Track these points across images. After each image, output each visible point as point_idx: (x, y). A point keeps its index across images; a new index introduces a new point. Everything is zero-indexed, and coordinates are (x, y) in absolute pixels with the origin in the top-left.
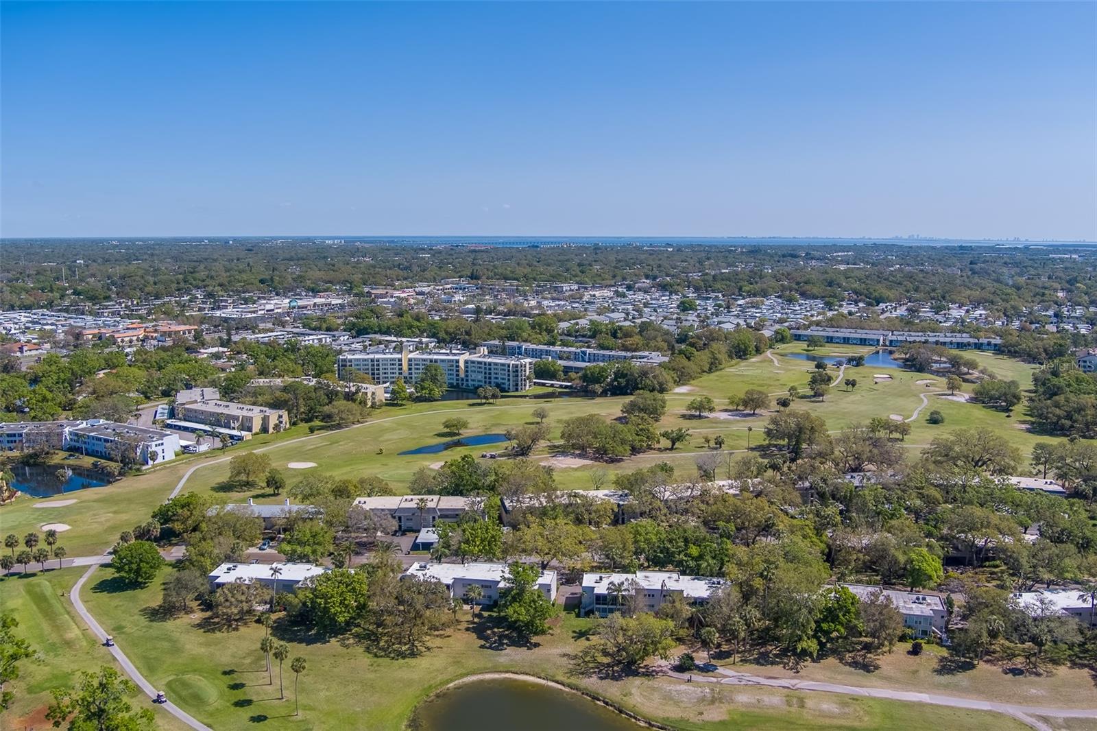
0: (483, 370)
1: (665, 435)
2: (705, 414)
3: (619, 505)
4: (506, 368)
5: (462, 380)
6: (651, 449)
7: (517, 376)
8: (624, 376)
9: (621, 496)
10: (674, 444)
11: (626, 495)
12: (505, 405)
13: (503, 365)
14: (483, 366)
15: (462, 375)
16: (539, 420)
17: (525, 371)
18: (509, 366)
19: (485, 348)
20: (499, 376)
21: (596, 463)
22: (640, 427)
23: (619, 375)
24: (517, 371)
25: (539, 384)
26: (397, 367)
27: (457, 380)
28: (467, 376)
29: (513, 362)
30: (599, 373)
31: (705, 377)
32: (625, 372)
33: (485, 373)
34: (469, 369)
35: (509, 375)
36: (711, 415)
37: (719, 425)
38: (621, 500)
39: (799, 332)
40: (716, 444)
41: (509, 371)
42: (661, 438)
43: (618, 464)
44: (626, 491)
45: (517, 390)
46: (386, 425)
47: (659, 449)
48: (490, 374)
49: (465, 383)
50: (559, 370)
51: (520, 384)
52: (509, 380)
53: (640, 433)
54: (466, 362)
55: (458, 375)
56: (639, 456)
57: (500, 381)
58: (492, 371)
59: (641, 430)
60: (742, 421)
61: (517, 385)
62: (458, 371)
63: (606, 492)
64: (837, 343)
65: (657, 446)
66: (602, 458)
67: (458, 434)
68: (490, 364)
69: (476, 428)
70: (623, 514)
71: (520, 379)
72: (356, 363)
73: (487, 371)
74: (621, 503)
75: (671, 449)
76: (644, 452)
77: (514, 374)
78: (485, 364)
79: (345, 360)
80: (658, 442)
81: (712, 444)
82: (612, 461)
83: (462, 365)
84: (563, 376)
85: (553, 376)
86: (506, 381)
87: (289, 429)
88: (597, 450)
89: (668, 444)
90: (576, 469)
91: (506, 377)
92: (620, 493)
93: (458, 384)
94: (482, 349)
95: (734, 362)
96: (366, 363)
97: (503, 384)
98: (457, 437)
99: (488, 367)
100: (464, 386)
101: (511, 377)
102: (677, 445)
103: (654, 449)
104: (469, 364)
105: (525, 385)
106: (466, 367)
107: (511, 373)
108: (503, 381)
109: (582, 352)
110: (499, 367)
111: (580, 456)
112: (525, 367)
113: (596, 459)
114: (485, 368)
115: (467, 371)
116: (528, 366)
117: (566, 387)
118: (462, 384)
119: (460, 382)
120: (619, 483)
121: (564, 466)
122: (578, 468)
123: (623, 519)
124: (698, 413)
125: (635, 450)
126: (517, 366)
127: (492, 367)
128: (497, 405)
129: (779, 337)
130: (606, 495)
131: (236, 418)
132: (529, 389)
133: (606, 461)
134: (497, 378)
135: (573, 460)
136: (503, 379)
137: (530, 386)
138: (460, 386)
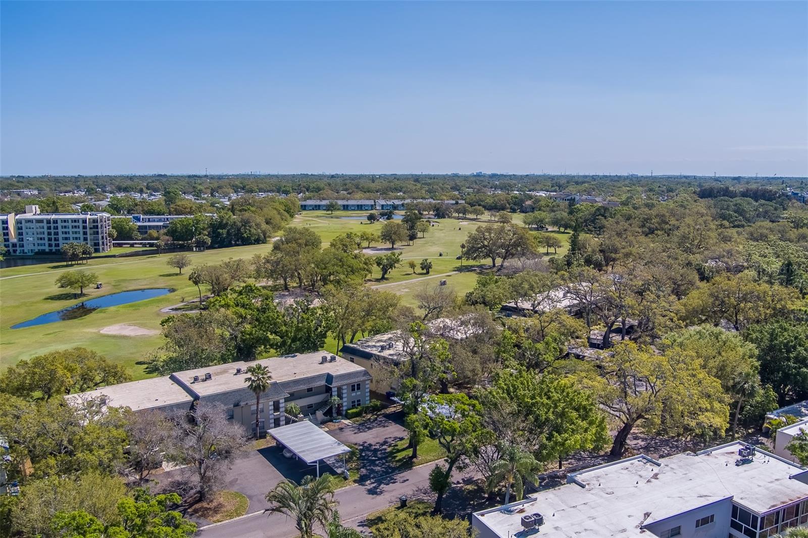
0: (45, 230)
1: (379, 261)
4: (80, 224)
5: (14, 245)
7: (96, 233)
10: (385, 271)
14: (45, 225)
15: (13, 238)
16: (177, 270)
17: (106, 227)
18: (84, 222)
19: (37, 206)
27: (7, 246)
28: (21, 240)
29: (90, 216)
33: (49, 233)
34: (24, 231)
35: (85, 233)
40: (423, 269)
41: (85, 227)
45: (97, 251)
48: (56, 234)
49: (19, 249)
51: (100, 242)
52: (85, 239)
54: (19, 222)
55: (7, 240)
57: (71, 242)
58: (60, 230)
61: (97, 244)
62: (6, 234)
67: (82, 294)
68: (55, 221)
71: (100, 236)
73: (52, 231)
75: (383, 278)
77: (93, 231)
81: (418, 270)
83: (12, 226)
84: (141, 235)
85: (127, 236)
89: (380, 273)
91: (80, 235)
93: (7, 251)
94: (34, 207)
99: (52, 225)
100: (18, 253)
101: (88, 236)
104: (23, 225)
105: (108, 244)
106: (19, 228)
107: (88, 230)
108: (77, 241)
112: (105, 221)
115: (20, 234)
118: (15, 250)
119: (11, 249)
126: (96, 221)
127: (60, 224)
128: (91, 265)
132: (109, 249)
136: (76, 238)
137: (110, 246)
138: (12, 253)
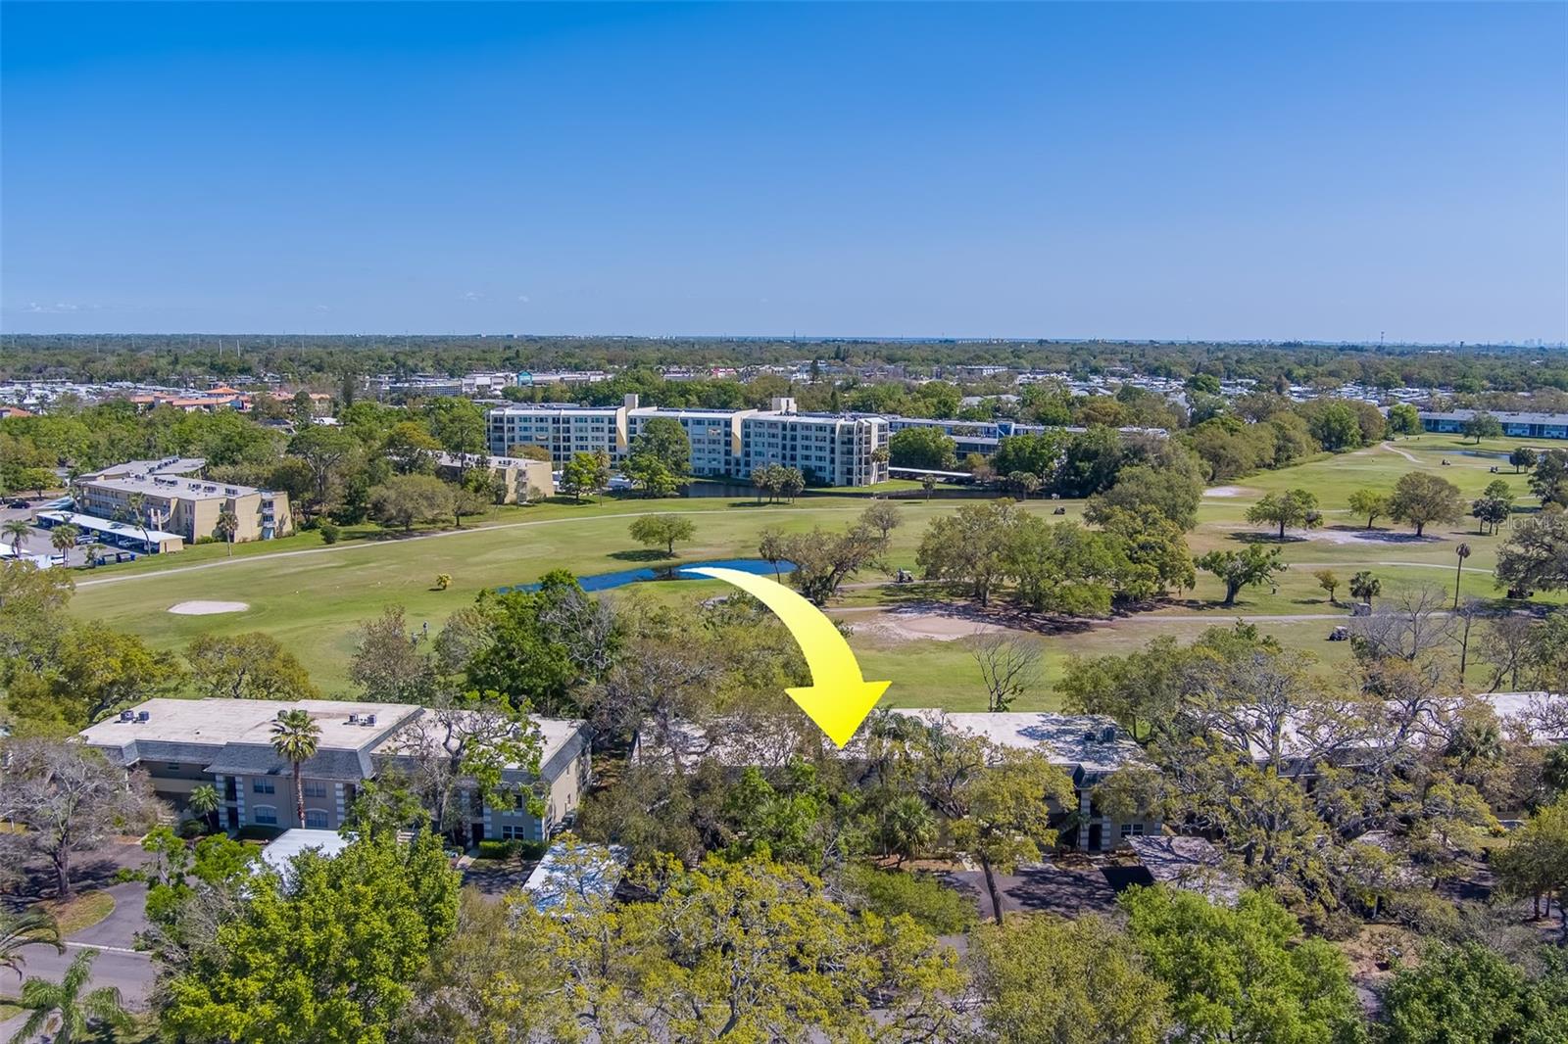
0: (779, 441)
1: (1212, 563)
2: (1291, 532)
3: (1078, 775)
4: (827, 434)
5: (738, 463)
6: (1170, 602)
7: (850, 452)
8: (1090, 456)
9: (1089, 737)
10: (1234, 588)
11: (1109, 735)
12: (812, 507)
13: (821, 428)
15: (737, 451)
17: (868, 442)
18: (833, 431)
19: (793, 398)
20: (813, 453)
21: (1009, 632)
22: (1141, 538)
23: (1076, 453)
24: (850, 441)
25: (902, 476)
26: (606, 435)
27: (727, 463)
28: (747, 454)
29: (842, 422)
30: (1034, 449)
31: (1266, 474)
32: (1093, 447)
33: (784, 447)
35: (833, 451)
36: (1312, 535)
37: (1336, 555)
38: (1087, 756)
39: (1435, 416)
40: (1355, 594)
41: (833, 441)
42: (1199, 572)
43: (1076, 636)
44: (1109, 721)
45: (850, 483)
46: (514, 533)
47: (1192, 604)
48: (793, 448)
49: (742, 468)
50: (946, 449)
51: (855, 468)
52: (833, 461)
53: (1141, 554)
54: (746, 424)
55: (728, 453)
56: (1135, 617)
57: (813, 463)
58: (799, 443)
59: (1142, 547)
60: (1394, 549)
61: (850, 472)
62: (728, 443)
63: (1032, 719)
64: (1516, 436)
65: (1187, 594)
66: (1028, 619)
67: (670, 555)
68: (796, 427)
69: (720, 546)
70: (1095, 811)
71: (856, 458)
72: (524, 424)
73: (788, 443)
74: (1089, 766)
75: (1228, 603)
76: (1151, 608)
77: (845, 448)
78: (784, 427)
79: (498, 420)
80: (1190, 583)
81: (1343, 594)
82: (1058, 628)
83: (737, 430)
84: (955, 461)
85: (933, 460)
86: (826, 464)
87: (290, 535)
88: (1016, 600)
89: (1218, 589)
90: (948, 646)
91: (827, 454)
92: (1085, 725)
93: (728, 471)
94: (784, 401)
95: (1319, 455)
96: (544, 425)
97: (821, 469)
98: (664, 562)
99: (789, 433)
100: (741, 476)
101: (837, 456)
102: (1243, 594)
103: (1178, 603)
104: (752, 430)
105: (867, 473)
106: (746, 435)
107: (838, 446)
108: (822, 464)
109: (1000, 427)
110: (813, 433)
111: (965, 613)
112: (869, 432)
113: (1011, 622)
114: (784, 438)
115: (747, 445)
116: (875, 432)
117: (960, 481)
118: (738, 471)
119: (733, 467)
120: (1081, 690)
121: (915, 635)
122: (954, 642)
123: (1095, 832)
124: (1275, 531)
125: (1123, 603)
126: (850, 431)
127: (799, 433)
128: (792, 507)
129: (1398, 421)
130: (1030, 733)
131: (162, 505)
132: (874, 482)
133: (1040, 629)
134: (807, 458)
135: (945, 621)
136: (820, 459)
137: (881, 477)
138: (733, 476)
